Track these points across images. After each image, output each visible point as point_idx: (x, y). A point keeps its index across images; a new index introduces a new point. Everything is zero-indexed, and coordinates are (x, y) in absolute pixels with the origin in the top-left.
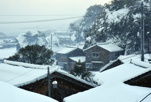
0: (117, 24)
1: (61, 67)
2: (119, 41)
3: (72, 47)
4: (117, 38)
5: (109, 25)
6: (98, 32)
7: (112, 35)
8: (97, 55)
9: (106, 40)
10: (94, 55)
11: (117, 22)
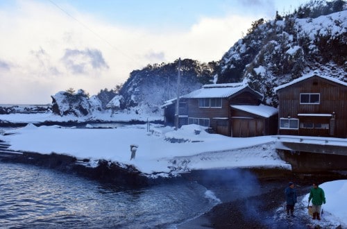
0: (336, 37)
1: (207, 128)
2: (340, 74)
3: (227, 87)
4: (333, 68)
5: (312, 42)
6: (288, 55)
7: (316, 63)
8: (315, 99)
9: (302, 74)
10: (305, 99)
11: (337, 33)
